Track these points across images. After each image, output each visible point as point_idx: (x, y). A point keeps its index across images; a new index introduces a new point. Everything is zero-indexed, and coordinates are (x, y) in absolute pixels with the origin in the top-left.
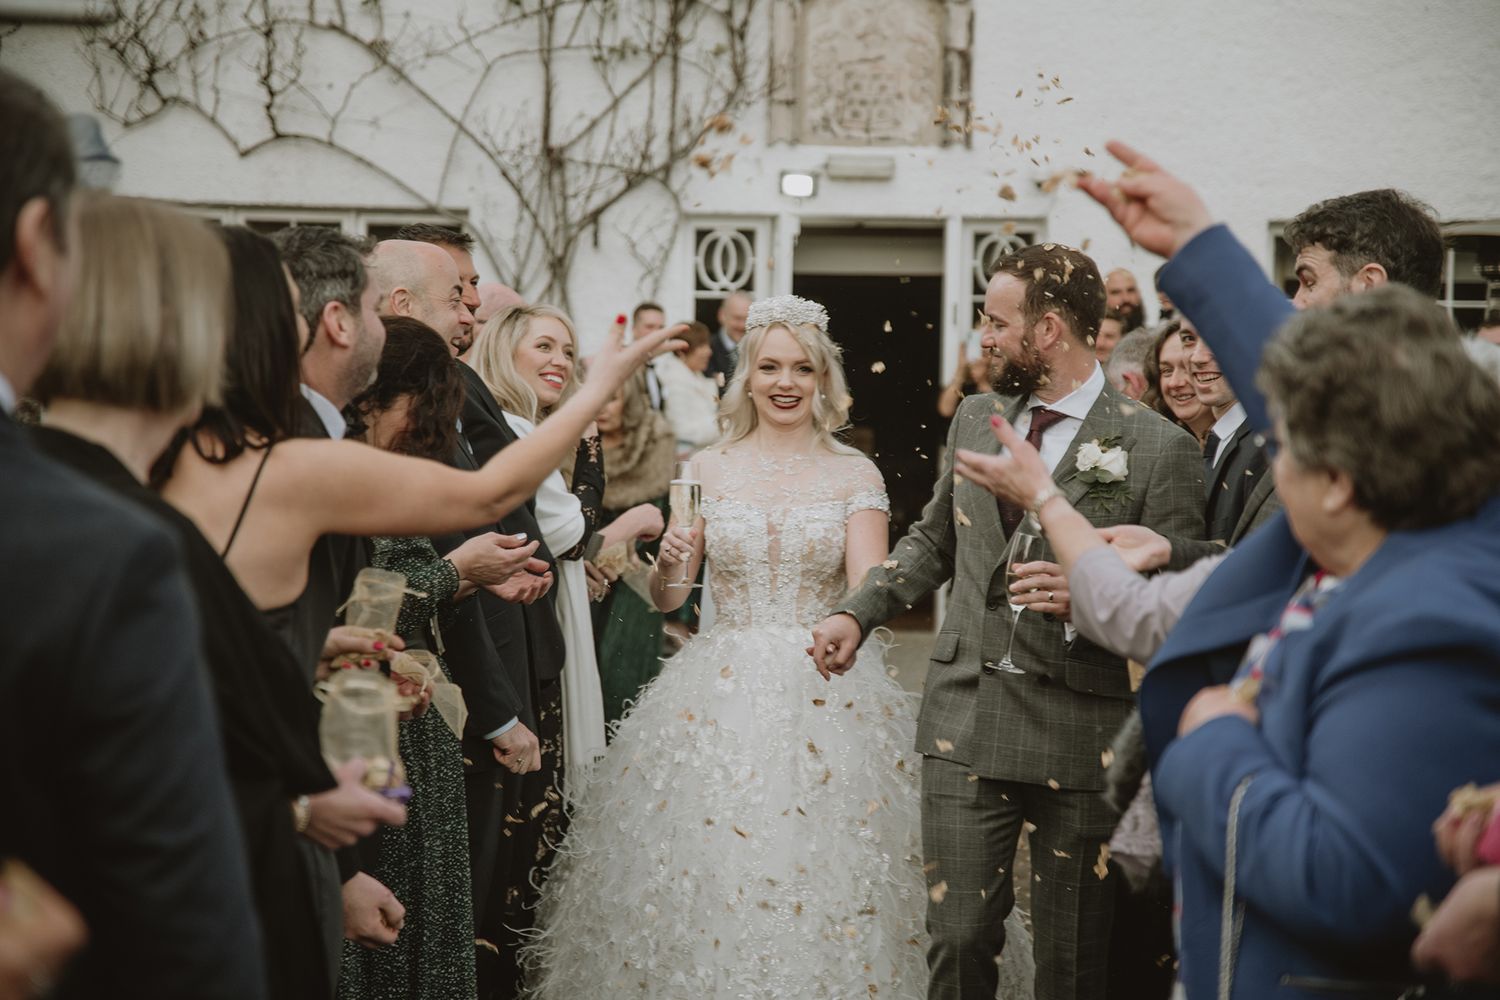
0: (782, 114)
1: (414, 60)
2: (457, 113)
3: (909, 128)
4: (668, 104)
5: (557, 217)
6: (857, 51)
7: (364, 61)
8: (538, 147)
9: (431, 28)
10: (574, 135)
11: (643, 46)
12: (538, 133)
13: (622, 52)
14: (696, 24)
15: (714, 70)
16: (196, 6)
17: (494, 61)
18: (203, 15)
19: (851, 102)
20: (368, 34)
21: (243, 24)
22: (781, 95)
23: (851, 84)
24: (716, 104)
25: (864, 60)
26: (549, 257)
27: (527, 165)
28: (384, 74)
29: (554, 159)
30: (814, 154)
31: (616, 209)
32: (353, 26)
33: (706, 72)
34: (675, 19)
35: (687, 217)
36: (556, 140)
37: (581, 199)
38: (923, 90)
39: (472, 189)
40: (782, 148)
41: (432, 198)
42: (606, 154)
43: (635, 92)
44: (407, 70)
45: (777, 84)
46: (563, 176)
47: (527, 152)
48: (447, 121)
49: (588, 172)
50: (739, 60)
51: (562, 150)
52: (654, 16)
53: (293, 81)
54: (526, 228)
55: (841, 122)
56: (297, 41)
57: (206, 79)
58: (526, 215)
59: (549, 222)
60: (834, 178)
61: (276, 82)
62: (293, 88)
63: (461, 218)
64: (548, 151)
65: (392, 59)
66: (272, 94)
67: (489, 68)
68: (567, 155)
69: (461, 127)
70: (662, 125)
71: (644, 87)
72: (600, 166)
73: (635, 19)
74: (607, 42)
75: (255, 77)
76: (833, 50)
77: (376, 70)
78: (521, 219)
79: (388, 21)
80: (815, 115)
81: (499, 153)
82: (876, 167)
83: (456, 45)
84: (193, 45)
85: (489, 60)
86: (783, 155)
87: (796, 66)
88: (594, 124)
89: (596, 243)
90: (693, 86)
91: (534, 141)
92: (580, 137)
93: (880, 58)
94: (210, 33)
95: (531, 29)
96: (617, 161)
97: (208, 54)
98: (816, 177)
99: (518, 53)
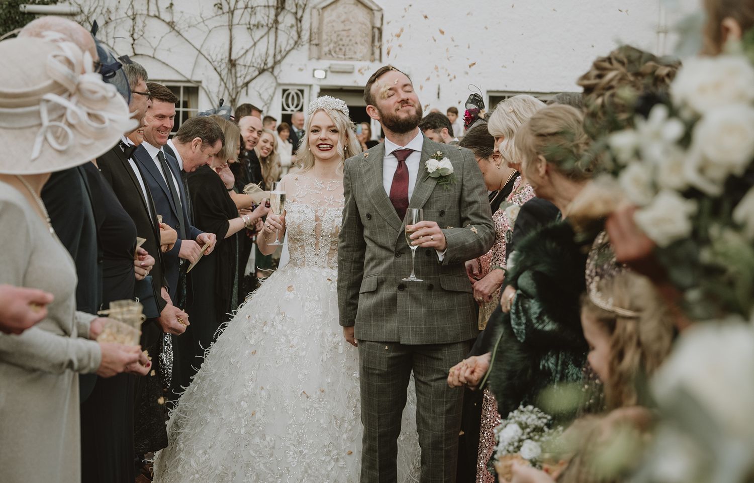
0: (314, 48)
1: (184, 28)
2: (198, 47)
3: (359, 56)
4: (274, 45)
5: (233, 85)
6: (342, 27)
7: (167, 29)
8: (227, 59)
9: (190, 17)
10: (240, 56)
11: (265, 24)
12: (227, 54)
13: (258, 26)
14: (284, 17)
15: (290, 33)
16: (108, 9)
17: (212, 30)
18: (110, 12)
19: (339, 45)
20: (168, 19)
21: (125, 15)
22: (314, 42)
23: (339, 38)
24: (291, 45)
25: (344, 30)
26: (230, 99)
27: (223, 66)
28: (174, 33)
29: (232, 64)
30: (326, 63)
31: (254, 81)
32: (162, 17)
33: (287, 34)
34: (277, 15)
35: (279, 85)
36: (233, 57)
37: (242, 78)
38: (365, 41)
39: (203, 74)
40: (314, 61)
41: (189, 77)
42: (251, 62)
43: (262, 40)
44: (181, 32)
45: (313, 38)
46: (236, 70)
47: (223, 61)
48: (195, 50)
49: (245, 68)
50: (299, 30)
51: (235, 60)
52: (269, 14)
53: (142, 36)
54: (222, 88)
55: (335, 52)
56: (144, 22)
57: (111, 35)
58: (222, 83)
59: (230, 86)
60: (332, 72)
61: (135, 36)
62: (142, 38)
63: (199, 84)
64: (230, 60)
65: (176, 28)
66: (134, 40)
67: (210, 31)
68: (237, 62)
69: (200, 52)
70: (271, 52)
71: (265, 38)
72: (249, 67)
73: (263, 15)
74: (252, 22)
75: (129, 34)
76: (333, 26)
77: (170, 32)
78: (220, 85)
79: (175, 14)
80: (326, 49)
81: (214, 62)
82: (348, 69)
83: (199, 23)
84: (107, 23)
85: (210, 28)
86: (314, 64)
87: (319, 33)
88: (247, 51)
89: (247, 94)
90: (283, 38)
91: (226, 58)
92: (242, 56)
93: (350, 30)
94: (113, 18)
95: (226, 18)
96: (255, 65)
97: (112, 26)
98: (326, 71)
99: (221, 26)
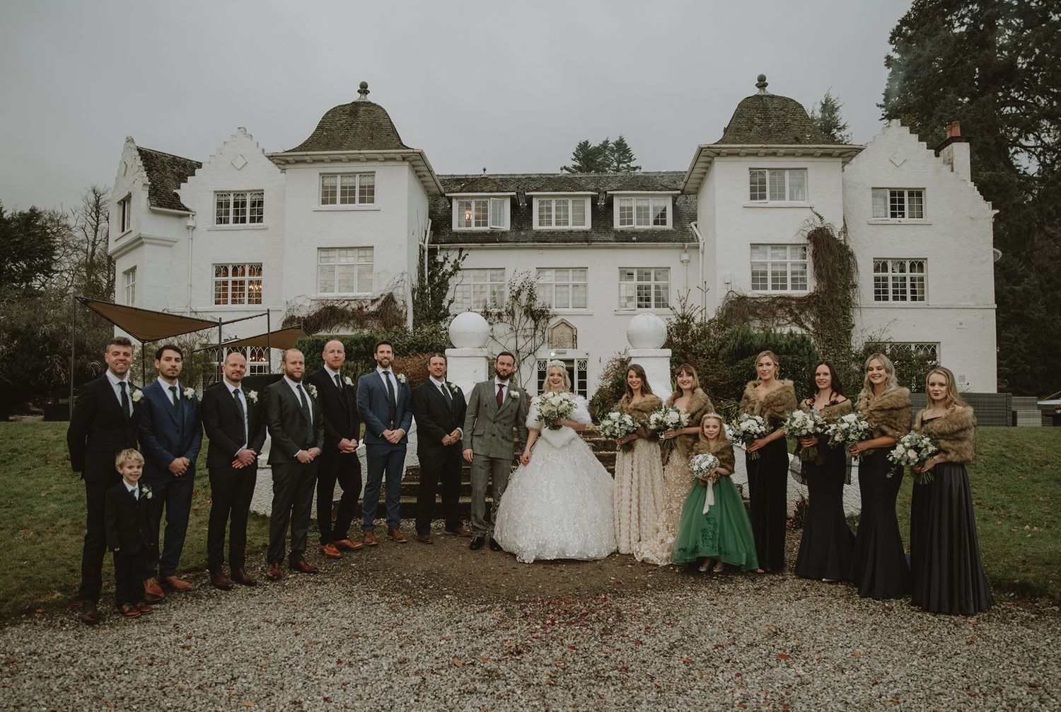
0: (550, 344)
1: (498, 338)
2: (504, 345)
3: (568, 346)
4: (534, 343)
6: (560, 335)
7: (491, 338)
9: (500, 334)
11: (530, 335)
12: (515, 348)
13: (527, 336)
14: (538, 332)
15: (540, 338)
17: (509, 338)
19: (560, 343)
20: (491, 335)
22: (550, 342)
23: (560, 340)
24: (541, 343)
25: (562, 337)
30: (555, 350)
31: (527, 358)
34: (535, 332)
35: (537, 359)
36: (518, 349)
37: (522, 357)
38: (570, 341)
40: (550, 349)
42: (525, 350)
44: (497, 340)
45: (549, 340)
50: (544, 337)
52: (532, 332)
55: (558, 346)
60: (558, 353)
65: (495, 338)
68: (520, 351)
70: (533, 346)
71: (530, 341)
72: (524, 352)
73: (529, 332)
74: (525, 335)
76: (557, 336)
77: (493, 340)
79: (494, 333)
80: (555, 345)
82: (564, 352)
87: (552, 338)
88: (523, 346)
90: (537, 341)
92: (521, 348)
93: (564, 336)
95: (515, 333)
96: (527, 352)
98: (555, 353)
99: (513, 337)
